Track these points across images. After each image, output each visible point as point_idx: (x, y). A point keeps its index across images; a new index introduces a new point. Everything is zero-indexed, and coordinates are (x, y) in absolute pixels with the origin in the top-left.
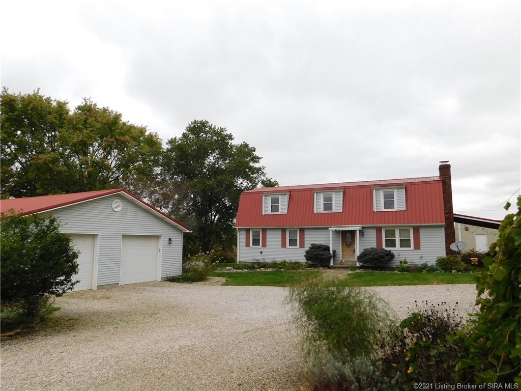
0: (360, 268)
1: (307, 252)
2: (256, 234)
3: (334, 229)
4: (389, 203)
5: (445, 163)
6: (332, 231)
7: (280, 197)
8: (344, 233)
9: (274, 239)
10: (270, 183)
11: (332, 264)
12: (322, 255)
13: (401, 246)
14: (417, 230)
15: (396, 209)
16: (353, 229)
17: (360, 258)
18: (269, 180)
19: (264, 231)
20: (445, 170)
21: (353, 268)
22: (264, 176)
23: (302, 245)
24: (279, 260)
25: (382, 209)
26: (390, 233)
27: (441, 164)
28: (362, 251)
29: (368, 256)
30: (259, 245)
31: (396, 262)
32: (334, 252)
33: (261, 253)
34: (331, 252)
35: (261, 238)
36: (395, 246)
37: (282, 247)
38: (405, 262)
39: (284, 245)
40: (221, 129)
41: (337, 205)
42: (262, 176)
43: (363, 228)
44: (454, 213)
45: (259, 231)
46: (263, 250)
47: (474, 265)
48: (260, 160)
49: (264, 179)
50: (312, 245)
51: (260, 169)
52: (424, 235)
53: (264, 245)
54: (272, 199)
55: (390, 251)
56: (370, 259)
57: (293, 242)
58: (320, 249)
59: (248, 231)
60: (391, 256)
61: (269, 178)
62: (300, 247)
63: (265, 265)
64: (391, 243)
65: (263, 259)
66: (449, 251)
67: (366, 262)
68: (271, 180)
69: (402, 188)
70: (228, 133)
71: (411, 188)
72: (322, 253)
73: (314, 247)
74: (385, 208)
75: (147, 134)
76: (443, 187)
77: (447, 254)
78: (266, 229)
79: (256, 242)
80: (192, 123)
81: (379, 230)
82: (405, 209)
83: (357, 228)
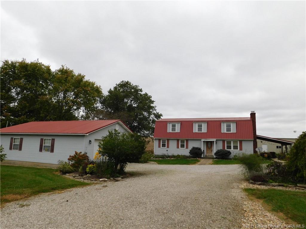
0: (216, 158)
1: (191, 151)
2: (164, 142)
3: (204, 140)
4: (229, 129)
5: (253, 112)
6: (203, 141)
7: (176, 125)
8: (207, 142)
9: (173, 144)
10: (158, 114)
11: (202, 156)
12: (199, 152)
13: (234, 149)
14: (241, 142)
15: (232, 132)
16: (213, 140)
17: (216, 154)
18: (158, 113)
19: (168, 140)
20: (253, 115)
21: (213, 158)
22: (155, 111)
23: (187, 148)
24: (176, 154)
25: (225, 132)
26: (229, 143)
27: (251, 112)
28: (217, 150)
29: (220, 153)
30: (165, 147)
31: (232, 156)
32: (203, 151)
33: (167, 151)
34: (202, 151)
35: (166, 144)
36: (231, 149)
37: (177, 148)
38: (236, 156)
39: (178, 147)
40: (136, 86)
41: (204, 129)
42: (154, 111)
43: (216, 140)
44: (257, 134)
45: (166, 140)
46: (168, 149)
47: (266, 158)
48: (154, 103)
49: (155, 112)
50: (193, 147)
51: (153, 107)
52: (244, 144)
53: (168, 147)
54: (172, 125)
55: (229, 151)
56: (221, 154)
57: (182, 146)
58: (197, 149)
59: (159, 140)
60: (229, 153)
61: (157, 112)
62: (186, 148)
63: (169, 157)
64: (229, 147)
65: (167, 154)
66: (255, 152)
67: (219, 155)
68: (159, 113)
69: (235, 123)
70: (140, 88)
71: (239, 122)
72: (198, 151)
73: (194, 149)
74: (227, 131)
75: (95, 86)
76: (253, 123)
77: (254, 153)
78: (169, 139)
79: (164, 145)
80: (121, 82)
81: (224, 141)
82: (236, 132)
83: (214, 140)
